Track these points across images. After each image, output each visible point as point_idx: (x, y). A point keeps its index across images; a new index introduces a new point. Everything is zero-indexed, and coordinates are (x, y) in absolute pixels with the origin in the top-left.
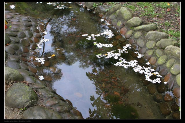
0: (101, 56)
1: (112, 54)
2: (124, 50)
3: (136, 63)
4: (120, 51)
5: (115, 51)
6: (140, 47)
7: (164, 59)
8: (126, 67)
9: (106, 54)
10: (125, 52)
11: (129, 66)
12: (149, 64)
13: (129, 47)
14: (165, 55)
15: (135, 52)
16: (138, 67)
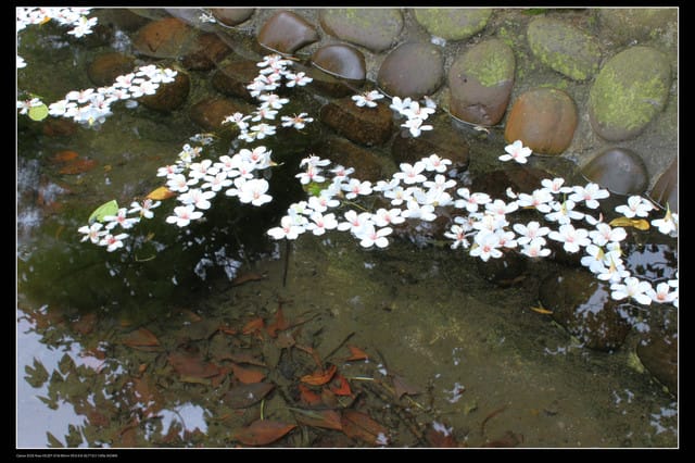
0: (128, 224)
1: (198, 171)
2: (271, 115)
3: (440, 179)
4: (243, 125)
5: (208, 139)
6: (373, 51)
7: (646, 79)
8: (370, 230)
9: (159, 194)
10: (288, 121)
11: (397, 217)
12: (528, 152)
13: (289, 75)
14: (624, 45)
15: (360, 100)
16: (472, 208)
